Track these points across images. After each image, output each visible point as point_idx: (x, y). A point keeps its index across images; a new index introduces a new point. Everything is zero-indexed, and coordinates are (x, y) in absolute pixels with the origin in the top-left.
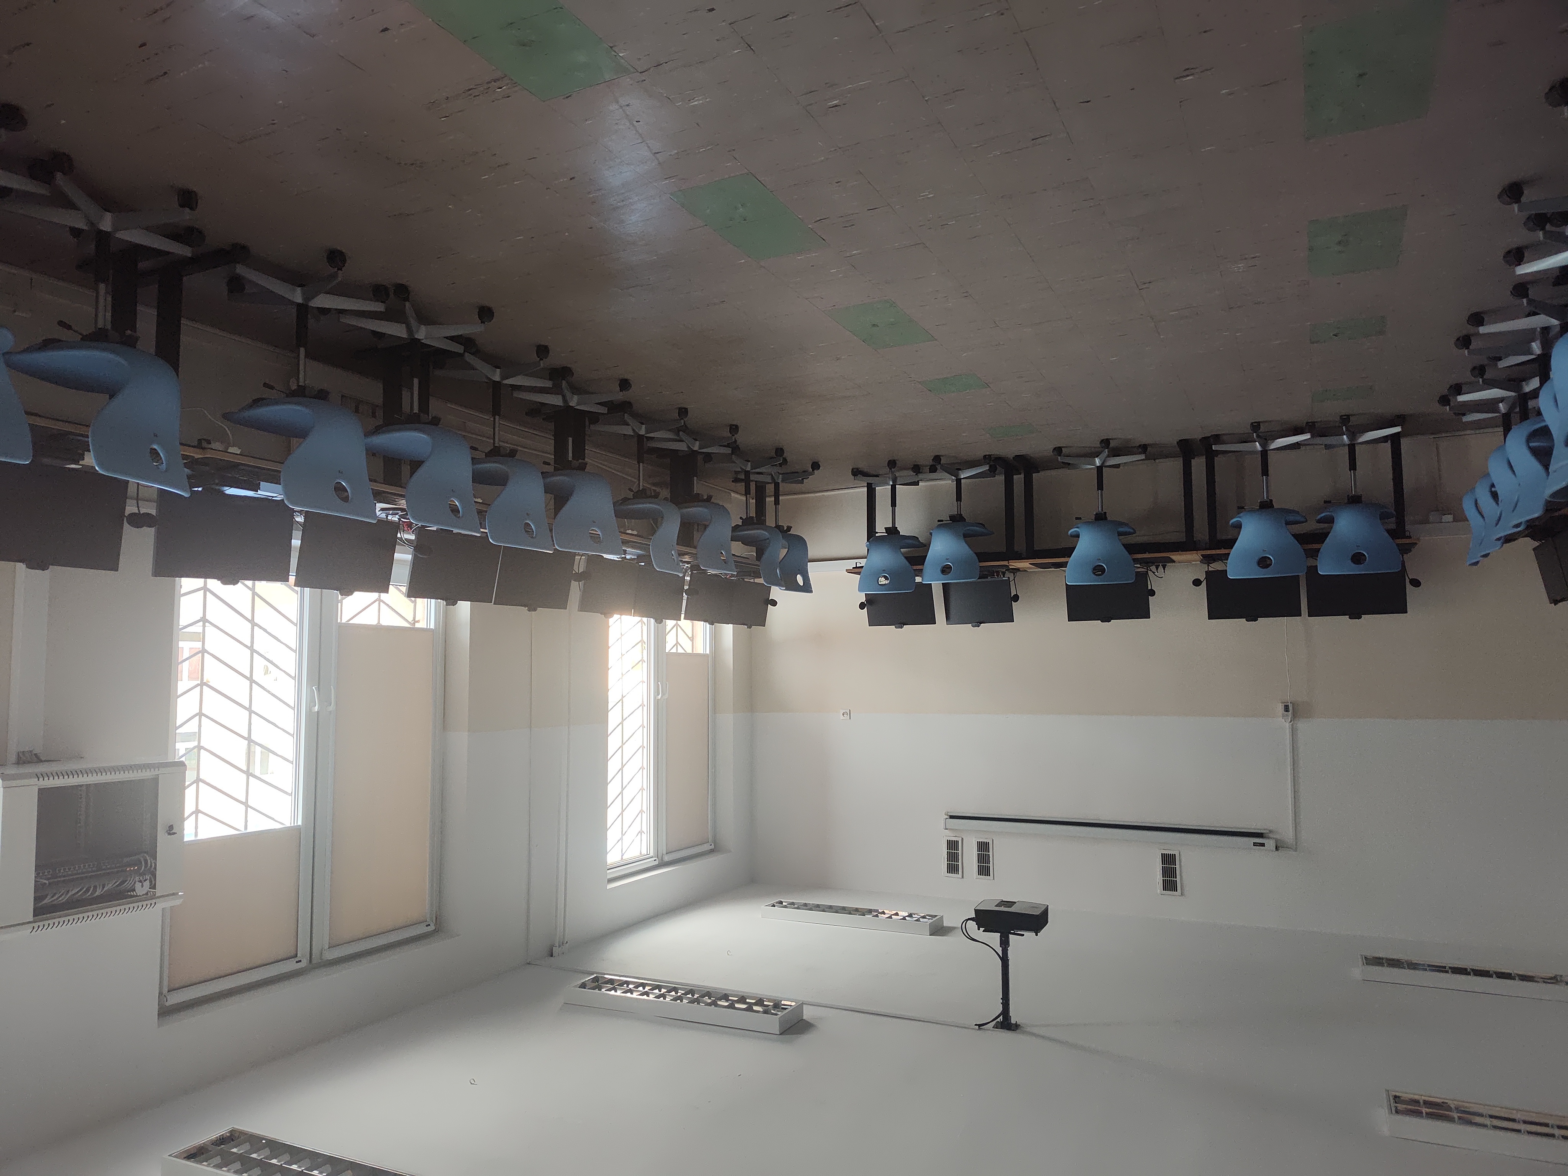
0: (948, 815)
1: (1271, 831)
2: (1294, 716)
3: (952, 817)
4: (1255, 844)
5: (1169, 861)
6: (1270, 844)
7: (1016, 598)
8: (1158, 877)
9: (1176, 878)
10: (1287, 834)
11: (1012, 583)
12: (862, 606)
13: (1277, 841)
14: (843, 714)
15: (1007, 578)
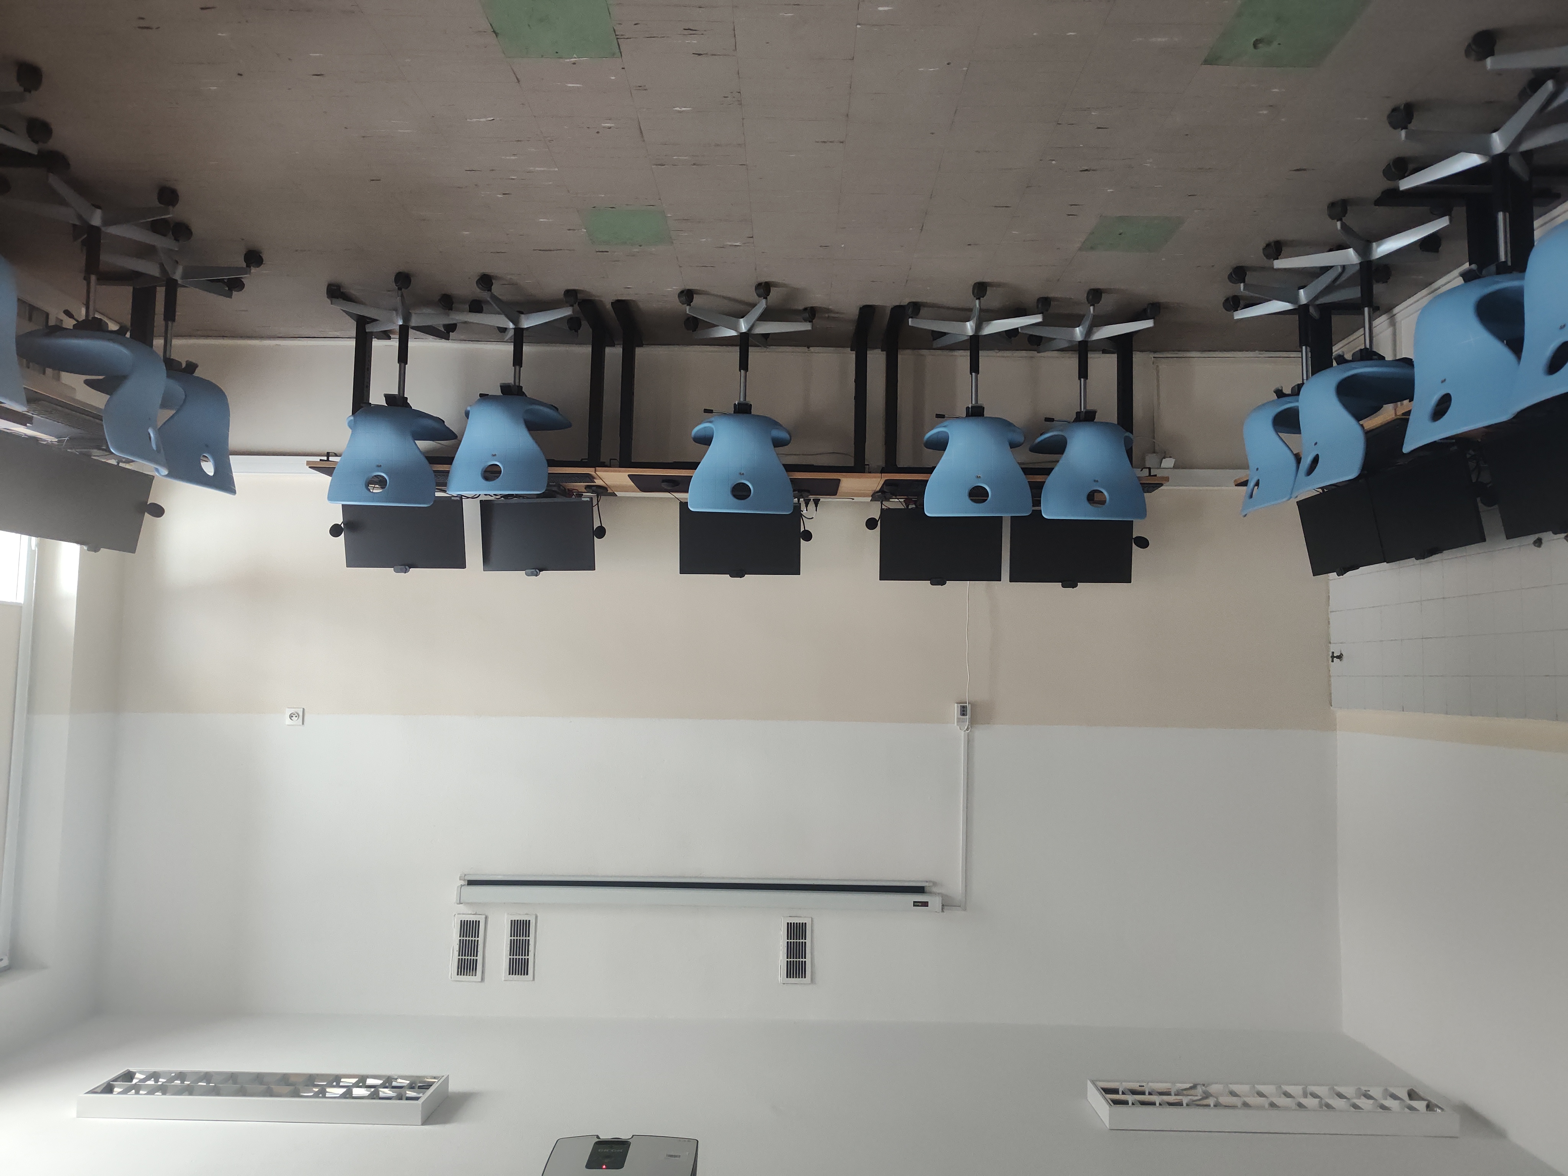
0: (464, 880)
1: (935, 884)
2: (973, 722)
3: (471, 883)
4: (916, 904)
5: (797, 931)
6: (935, 902)
7: (601, 532)
8: (781, 958)
9: (805, 958)
10: (955, 886)
11: (595, 509)
12: (335, 531)
13: (943, 896)
14: (291, 717)
15: (588, 499)
